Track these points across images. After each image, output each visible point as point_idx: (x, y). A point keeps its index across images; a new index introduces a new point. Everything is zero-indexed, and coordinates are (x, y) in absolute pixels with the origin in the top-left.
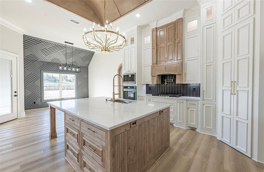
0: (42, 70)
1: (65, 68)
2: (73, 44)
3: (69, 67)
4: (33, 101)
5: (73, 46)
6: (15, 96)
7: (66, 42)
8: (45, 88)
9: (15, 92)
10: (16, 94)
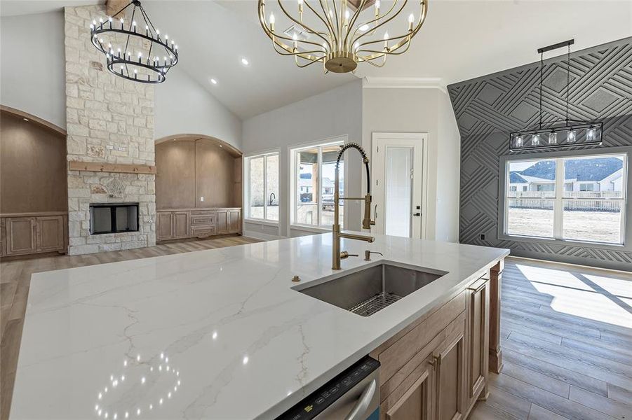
0: (502, 154)
1: (536, 140)
2: (570, 42)
3: (553, 132)
4: (481, 233)
5: (573, 48)
6: (418, 215)
7: (541, 51)
8: (509, 202)
9: (418, 208)
10: (419, 211)
